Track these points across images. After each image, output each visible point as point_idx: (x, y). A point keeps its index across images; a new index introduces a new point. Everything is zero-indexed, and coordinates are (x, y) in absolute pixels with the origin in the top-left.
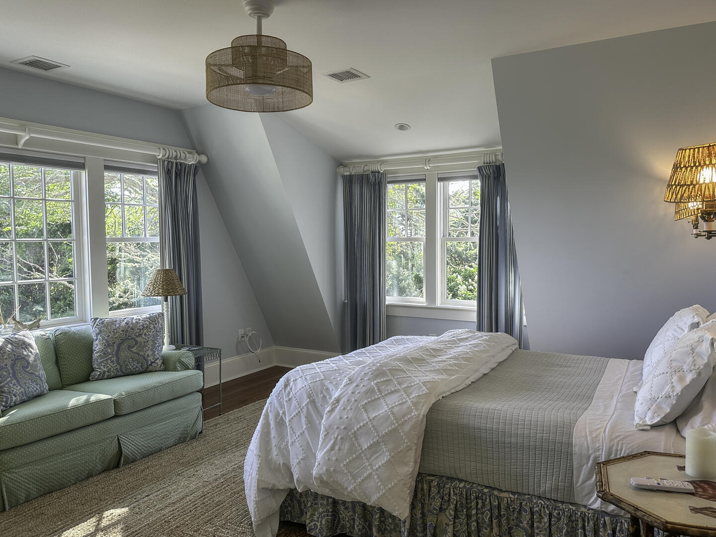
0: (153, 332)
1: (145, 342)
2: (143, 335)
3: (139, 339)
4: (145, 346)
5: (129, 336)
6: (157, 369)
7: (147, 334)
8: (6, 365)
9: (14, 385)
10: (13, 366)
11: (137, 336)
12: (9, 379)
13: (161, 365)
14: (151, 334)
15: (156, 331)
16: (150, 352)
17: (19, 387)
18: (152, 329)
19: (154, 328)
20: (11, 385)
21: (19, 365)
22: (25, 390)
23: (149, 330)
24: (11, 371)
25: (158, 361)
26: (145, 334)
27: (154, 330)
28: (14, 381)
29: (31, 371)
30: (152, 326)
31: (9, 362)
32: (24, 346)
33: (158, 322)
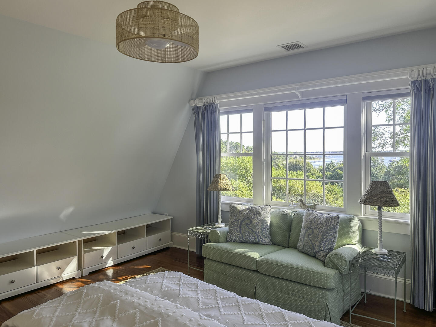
0: (325, 229)
1: (317, 234)
2: (318, 229)
3: (315, 230)
4: (317, 237)
5: (312, 227)
6: (319, 258)
7: (320, 229)
8: (239, 220)
9: (237, 231)
10: (242, 222)
11: (315, 228)
12: (236, 227)
13: (323, 257)
14: (322, 229)
15: (327, 229)
16: (317, 243)
17: (239, 233)
18: (324, 227)
19: (326, 226)
20: (235, 230)
21: (245, 222)
22: (242, 236)
23: (322, 226)
24: (239, 223)
25: (321, 252)
26: (319, 229)
27: (325, 227)
28: (238, 229)
29: (251, 227)
30: (325, 223)
31: (241, 219)
32: (255, 213)
33: (331, 222)
